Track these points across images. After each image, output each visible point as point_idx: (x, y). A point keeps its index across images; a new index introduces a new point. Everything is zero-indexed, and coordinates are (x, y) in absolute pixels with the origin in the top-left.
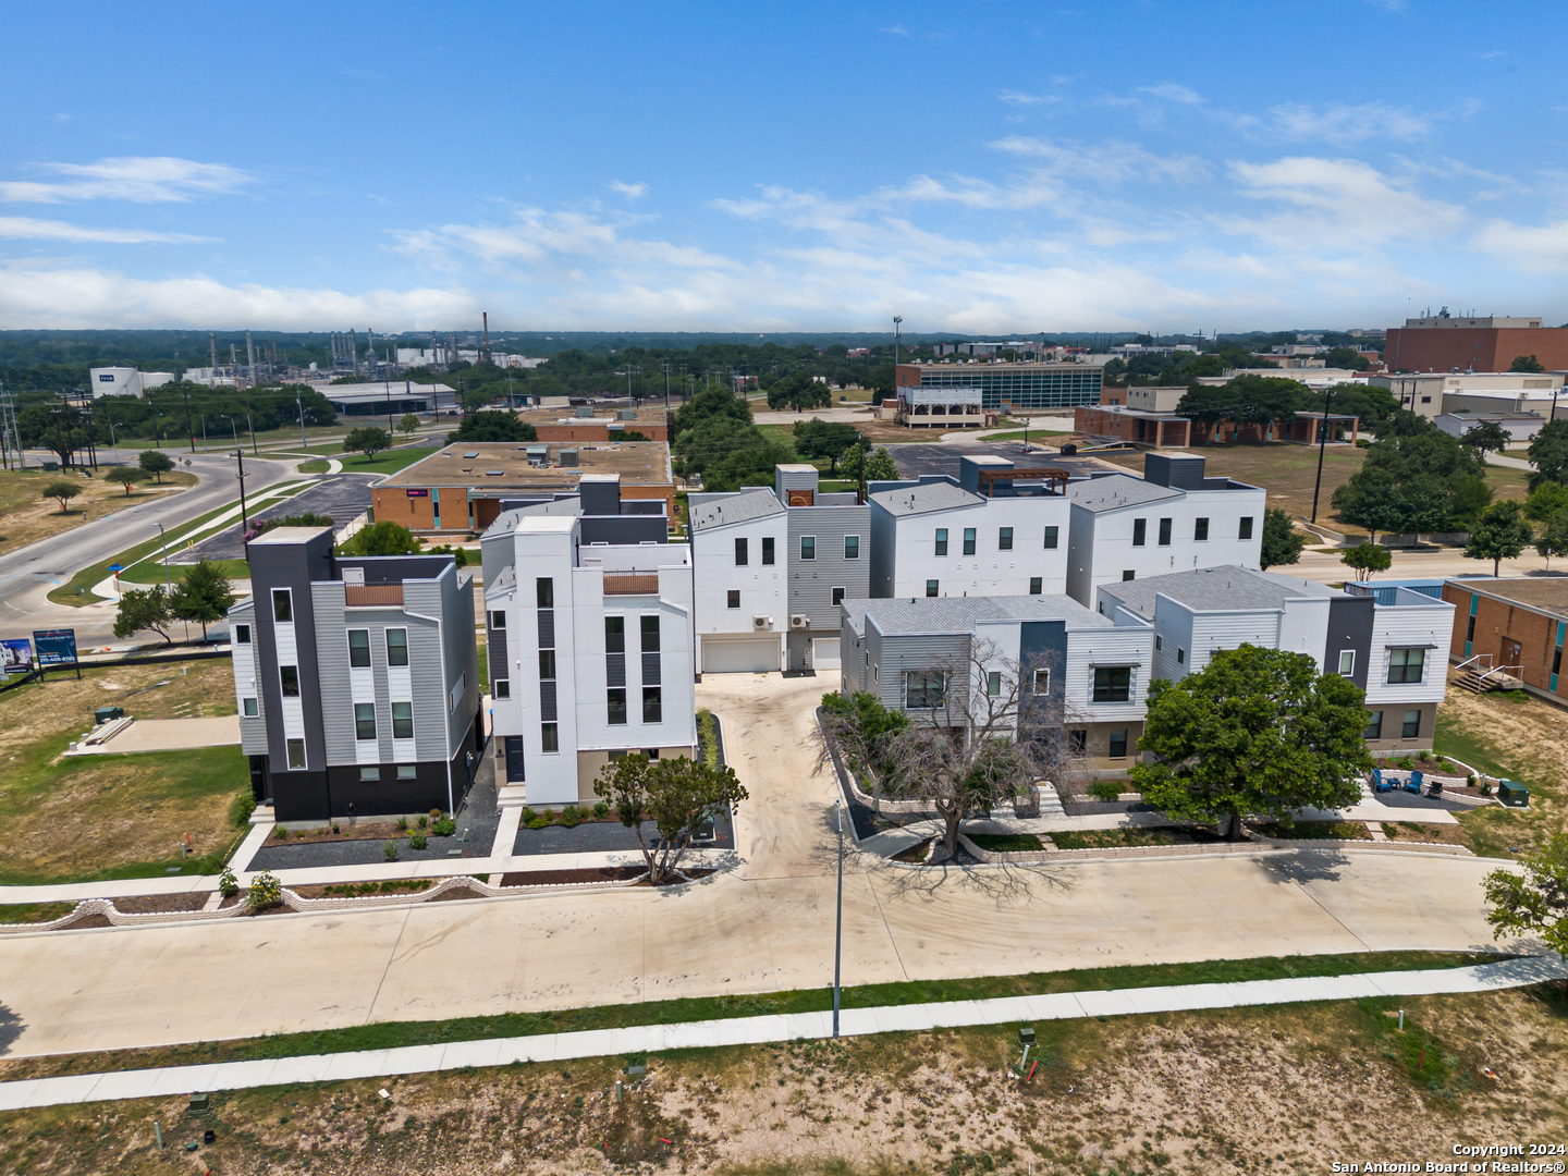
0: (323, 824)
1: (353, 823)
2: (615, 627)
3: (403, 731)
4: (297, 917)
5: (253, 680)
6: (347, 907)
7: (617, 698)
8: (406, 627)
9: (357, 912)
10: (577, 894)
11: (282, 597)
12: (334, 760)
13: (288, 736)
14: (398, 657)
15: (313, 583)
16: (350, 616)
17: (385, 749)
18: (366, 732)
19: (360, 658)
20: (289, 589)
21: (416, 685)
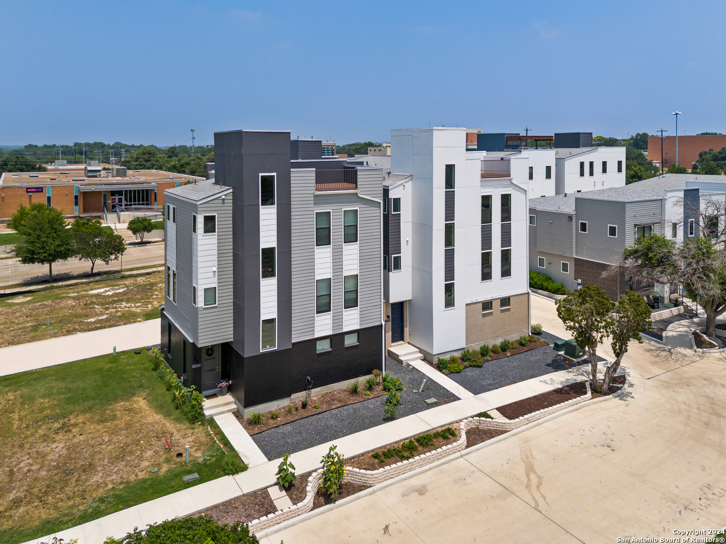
0: (284, 403)
1: (309, 395)
2: (486, 202)
3: (351, 302)
4: (374, 492)
5: (215, 269)
6: (411, 470)
7: (486, 259)
8: (358, 208)
9: (422, 472)
10: (566, 413)
11: (267, 183)
12: (297, 337)
13: (263, 317)
14: (351, 236)
15: (292, 170)
16: (318, 200)
17: (338, 321)
18: (324, 307)
19: (323, 238)
20: (275, 174)
21: (363, 259)
